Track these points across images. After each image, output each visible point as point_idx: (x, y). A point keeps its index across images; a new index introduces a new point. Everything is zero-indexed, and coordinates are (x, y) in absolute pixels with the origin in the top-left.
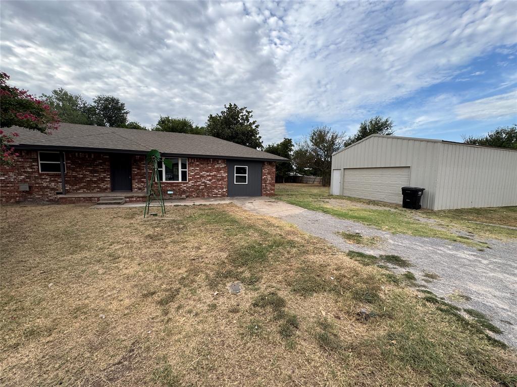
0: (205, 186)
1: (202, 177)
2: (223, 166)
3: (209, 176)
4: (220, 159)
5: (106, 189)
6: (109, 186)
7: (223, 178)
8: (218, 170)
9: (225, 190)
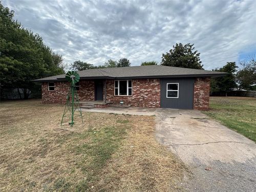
0: (144, 99)
1: (141, 92)
2: (157, 83)
4: (155, 79)
5: (93, 99)
6: (94, 98)
7: (157, 93)
8: (153, 87)
9: (158, 102)
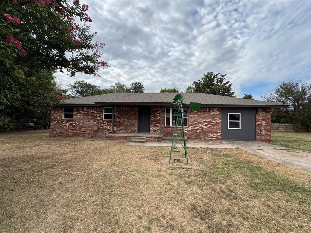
1: (200, 122)
2: (218, 113)
3: (206, 122)
4: (215, 108)
5: (135, 131)
7: (217, 124)
8: (213, 117)
9: (219, 134)
